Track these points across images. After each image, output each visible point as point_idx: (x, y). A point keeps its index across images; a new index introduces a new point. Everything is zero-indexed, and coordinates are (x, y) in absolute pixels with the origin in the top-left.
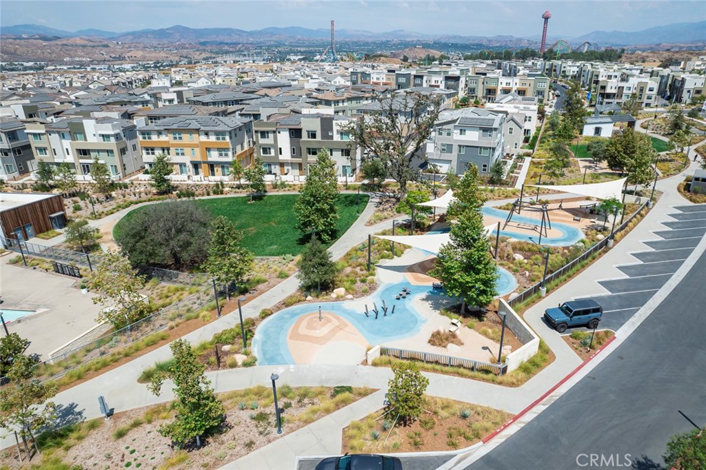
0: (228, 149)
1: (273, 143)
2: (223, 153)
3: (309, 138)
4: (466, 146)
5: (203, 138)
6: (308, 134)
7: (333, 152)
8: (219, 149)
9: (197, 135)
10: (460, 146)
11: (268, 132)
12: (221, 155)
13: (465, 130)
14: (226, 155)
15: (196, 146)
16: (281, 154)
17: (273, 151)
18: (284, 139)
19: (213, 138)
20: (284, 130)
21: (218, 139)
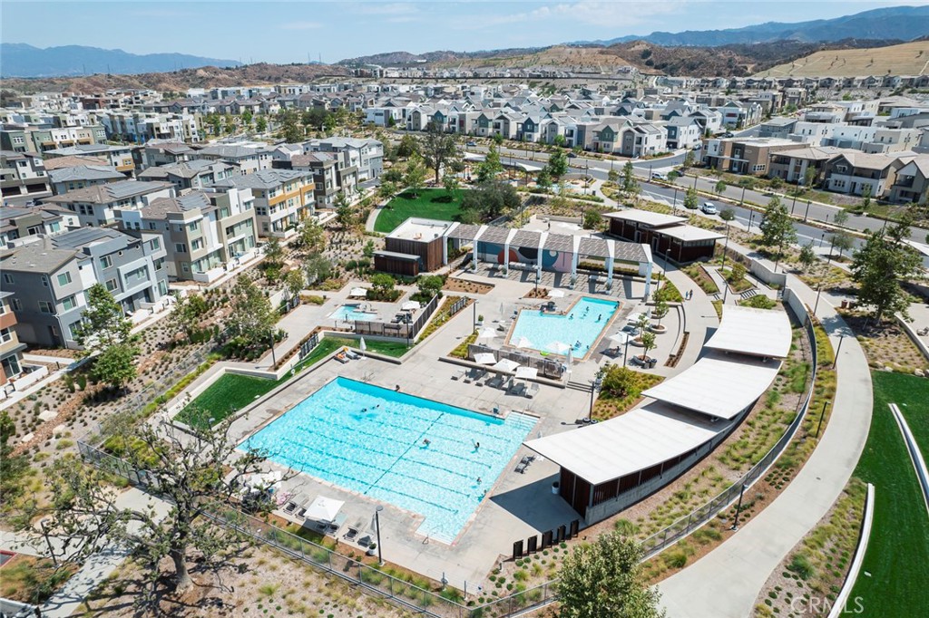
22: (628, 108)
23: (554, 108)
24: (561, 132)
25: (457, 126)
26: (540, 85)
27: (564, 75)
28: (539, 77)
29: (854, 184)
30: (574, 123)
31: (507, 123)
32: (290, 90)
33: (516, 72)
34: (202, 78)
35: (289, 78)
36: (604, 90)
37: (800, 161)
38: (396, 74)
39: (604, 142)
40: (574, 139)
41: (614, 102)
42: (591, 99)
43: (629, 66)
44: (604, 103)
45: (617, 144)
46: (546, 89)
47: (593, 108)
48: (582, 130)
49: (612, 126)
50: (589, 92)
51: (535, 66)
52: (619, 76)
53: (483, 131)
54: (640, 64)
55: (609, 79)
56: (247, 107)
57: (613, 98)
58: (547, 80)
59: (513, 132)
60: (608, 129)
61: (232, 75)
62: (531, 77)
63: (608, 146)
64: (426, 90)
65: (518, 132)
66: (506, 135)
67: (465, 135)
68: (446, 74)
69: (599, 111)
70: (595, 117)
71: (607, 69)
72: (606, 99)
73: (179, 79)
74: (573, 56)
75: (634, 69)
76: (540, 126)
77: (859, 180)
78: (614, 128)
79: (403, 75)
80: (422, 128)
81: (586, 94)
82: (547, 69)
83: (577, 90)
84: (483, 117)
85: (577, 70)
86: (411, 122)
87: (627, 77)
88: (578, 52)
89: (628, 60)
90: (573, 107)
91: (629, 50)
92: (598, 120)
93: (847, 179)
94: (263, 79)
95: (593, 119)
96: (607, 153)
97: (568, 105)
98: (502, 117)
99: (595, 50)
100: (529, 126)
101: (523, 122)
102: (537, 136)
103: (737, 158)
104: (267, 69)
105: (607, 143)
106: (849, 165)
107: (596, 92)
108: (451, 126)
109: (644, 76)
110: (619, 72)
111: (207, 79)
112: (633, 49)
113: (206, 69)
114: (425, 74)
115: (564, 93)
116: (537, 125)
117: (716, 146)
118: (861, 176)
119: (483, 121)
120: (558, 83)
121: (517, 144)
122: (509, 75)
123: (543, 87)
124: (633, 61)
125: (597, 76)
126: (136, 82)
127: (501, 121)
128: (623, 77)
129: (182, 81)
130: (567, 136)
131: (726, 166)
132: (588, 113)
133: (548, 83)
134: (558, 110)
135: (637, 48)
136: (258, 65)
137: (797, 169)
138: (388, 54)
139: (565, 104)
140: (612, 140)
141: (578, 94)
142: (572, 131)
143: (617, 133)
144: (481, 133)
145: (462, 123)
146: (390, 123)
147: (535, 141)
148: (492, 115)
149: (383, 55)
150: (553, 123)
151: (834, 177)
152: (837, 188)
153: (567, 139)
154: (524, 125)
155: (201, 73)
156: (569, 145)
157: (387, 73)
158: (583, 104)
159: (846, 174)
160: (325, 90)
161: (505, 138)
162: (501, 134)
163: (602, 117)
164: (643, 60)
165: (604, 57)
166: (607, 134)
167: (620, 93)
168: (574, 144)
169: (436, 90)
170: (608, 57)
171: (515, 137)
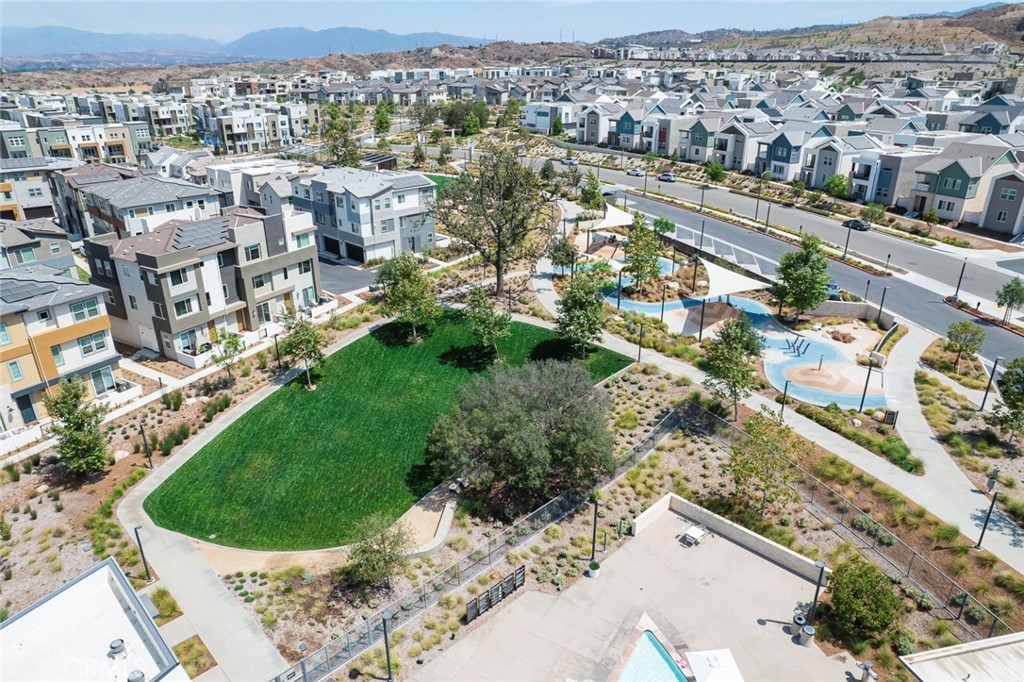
0: (102, 333)
1: (195, 287)
2: (93, 344)
3: (248, 259)
4: (408, 216)
5: (37, 328)
6: (247, 253)
7: (289, 273)
8: (81, 341)
9: (23, 324)
10: (401, 218)
11: (184, 270)
12: (88, 351)
13: (403, 196)
14: (101, 346)
15: (20, 352)
16: (209, 304)
17: (194, 304)
18: (212, 275)
19: (66, 320)
20: (209, 257)
21: (80, 316)
22: (1001, 116)
23: (846, 113)
24: (844, 168)
25: (654, 140)
26: (840, 72)
27: (882, 57)
28: (842, 60)
30: (878, 149)
31: (740, 139)
32: (493, 73)
33: (808, 55)
34: (435, 57)
35: (532, 59)
36: (945, 80)
38: (645, 55)
39: (939, 198)
40: (871, 184)
41: (968, 102)
42: (921, 95)
43: (992, 43)
44: (947, 103)
45: (975, 204)
46: (849, 78)
47: (923, 113)
48: (890, 167)
49: (965, 164)
50: (920, 84)
51: (841, 46)
52: (973, 58)
53: (697, 152)
54: (1011, 39)
55: (956, 62)
56: (402, 95)
57: (964, 94)
58: (852, 65)
59: (749, 159)
60: (955, 169)
61: (469, 55)
62: (831, 60)
63: (950, 207)
64: (662, 76)
65: (758, 159)
66: (736, 165)
67: (667, 157)
68: (712, 56)
69: (936, 122)
70: (925, 133)
71: (953, 47)
72: (952, 95)
73: (411, 59)
74: (902, 30)
75: (1000, 46)
76: (802, 149)
78: (970, 167)
79: (654, 57)
80: (600, 140)
81: (913, 88)
82: (858, 50)
83: (897, 80)
84: (698, 126)
85: (906, 49)
86: (585, 129)
87: (988, 59)
88: (911, 25)
89: (991, 34)
90: (883, 112)
91: (996, 19)
92: (930, 142)
94: (502, 59)
95: (920, 141)
96: (943, 221)
97: (874, 107)
98: (732, 130)
99: (938, 21)
100: (781, 149)
101: (770, 142)
102: (793, 170)
104: (509, 48)
105: (947, 199)
107: (931, 83)
108: (645, 140)
109: (1017, 58)
110: (975, 51)
111: (441, 59)
112: (1002, 17)
113: (441, 48)
114: (684, 55)
115: (873, 85)
116: (798, 148)
119: (698, 134)
120: (868, 69)
121: (751, 183)
122: (798, 58)
123: (844, 76)
124: (1001, 35)
125: (937, 58)
126: (367, 62)
127: (730, 138)
128: (980, 60)
129: (415, 61)
130: (856, 176)
132: (912, 126)
133: (852, 69)
134: (852, 116)
135: (1009, 15)
136: (501, 43)
138: (658, 33)
139: (866, 107)
140: (962, 195)
141: (898, 87)
142: (868, 168)
143: (976, 180)
144: (694, 156)
145: (663, 135)
146: (556, 129)
147: (790, 178)
148: (715, 126)
149: (651, 34)
150: (830, 148)
153: (855, 182)
154: (772, 148)
155: (436, 52)
156: (858, 196)
157: (632, 53)
158: (903, 108)
160: (536, 73)
161: (733, 169)
162: (728, 162)
163: (941, 135)
164: (1019, 33)
165: (951, 30)
166: (952, 180)
167: (981, 85)
168: (869, 194)
169: (676, 76)
170: (959, 30)
171: (752, 169)
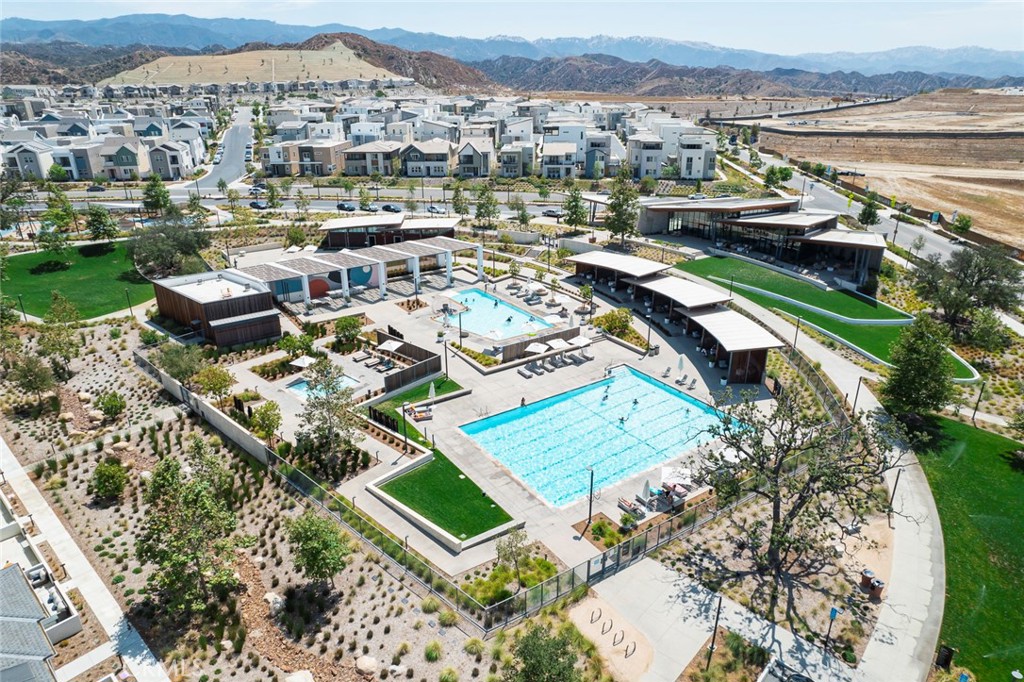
24: (47, 161)
29: (428, 168)
37: (375, 155)
39: (122, 168)
40: (74, 168)
48: (81, 155)
60: (124, 150)
63: (130, 171)
77: (432, 164)
93: (423, 165)
103: (307, 161)
105: (128, 167)
106: (420, 153)
117: (279, 153)
118: (430, 160)
131: (295, 170)
137: (375, 163)
142: (64, 159)
151: (410, 165)
152: (415, 174)
159: (419, 161)
166: (124, 157)
168: (76, 175)
